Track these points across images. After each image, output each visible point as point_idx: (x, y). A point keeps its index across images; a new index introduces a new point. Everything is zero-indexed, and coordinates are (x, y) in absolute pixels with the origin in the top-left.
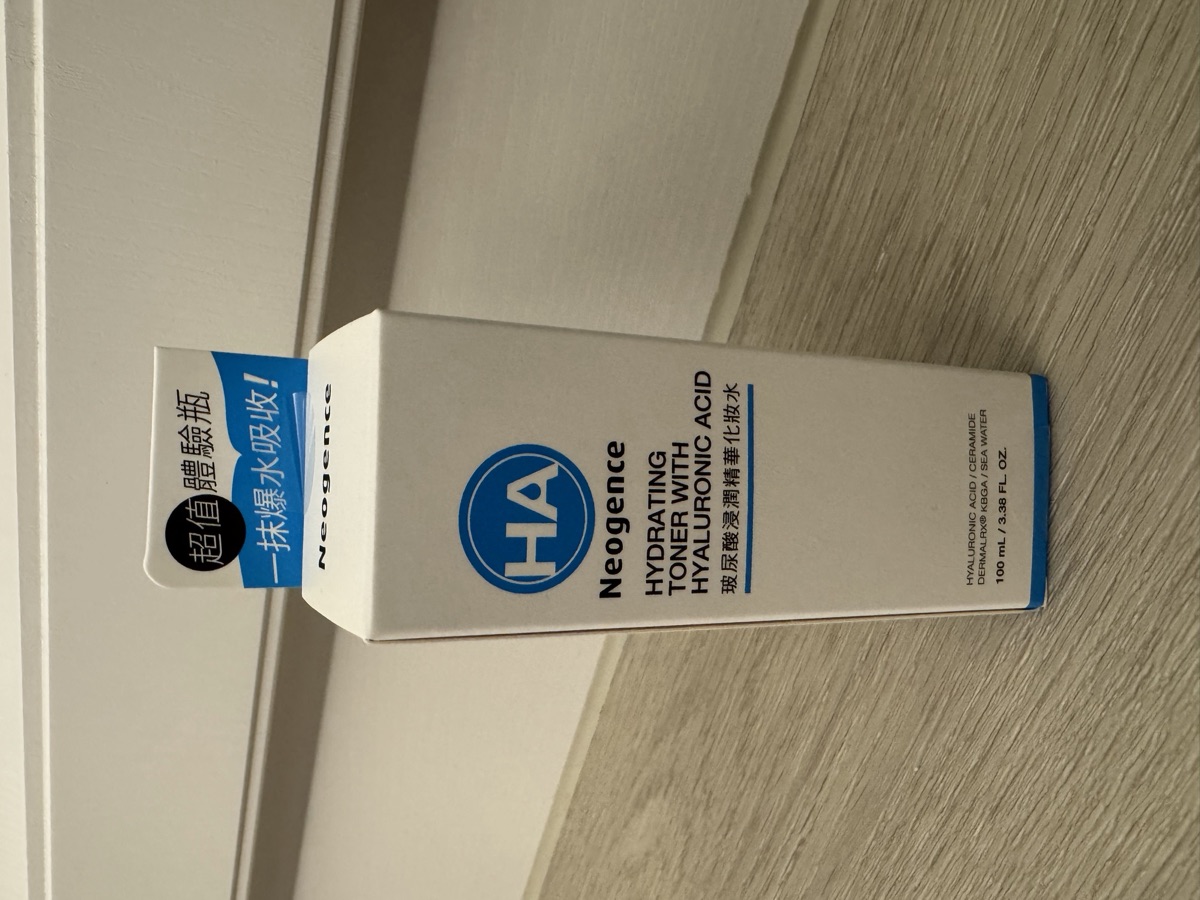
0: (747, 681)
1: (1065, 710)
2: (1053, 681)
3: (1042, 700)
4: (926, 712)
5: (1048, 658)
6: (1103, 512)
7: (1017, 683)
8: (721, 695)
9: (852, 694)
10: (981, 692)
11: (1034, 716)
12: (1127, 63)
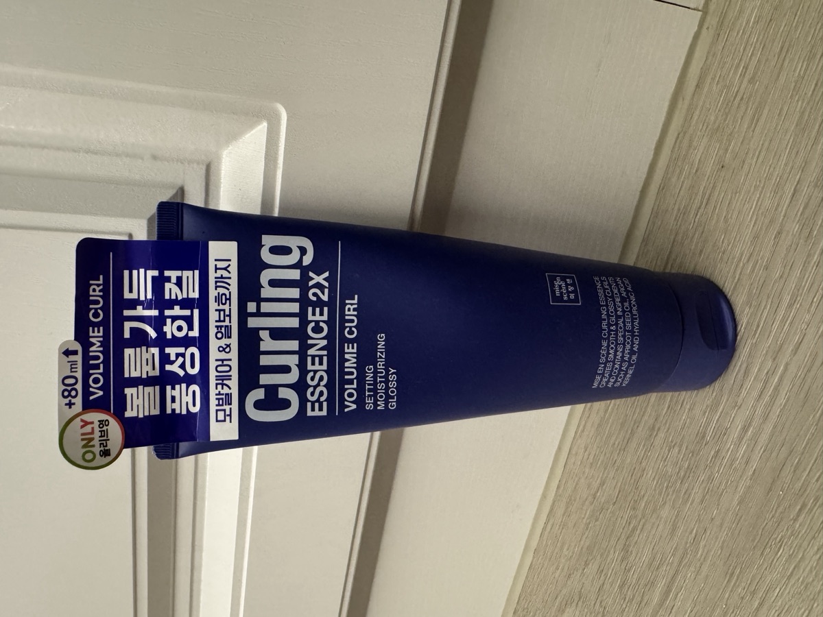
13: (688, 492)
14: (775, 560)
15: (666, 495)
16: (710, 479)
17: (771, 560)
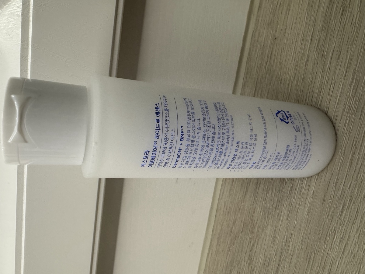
0: (249, 256)
1: (351, 254)
2: (345, 245)
3: (343, 252)
4: (308, 260)
5: (343, 237)
6: (349, 188)
7: (335, 247)
8: (242, 261)
9: (283, 256)
10: (324, 251)
11: (342, 258)
12: (329, 61)
13: (279, 215)
14: (333, 243)
15: (268, 220)
16: (290, 204)
17: (331, 244)
